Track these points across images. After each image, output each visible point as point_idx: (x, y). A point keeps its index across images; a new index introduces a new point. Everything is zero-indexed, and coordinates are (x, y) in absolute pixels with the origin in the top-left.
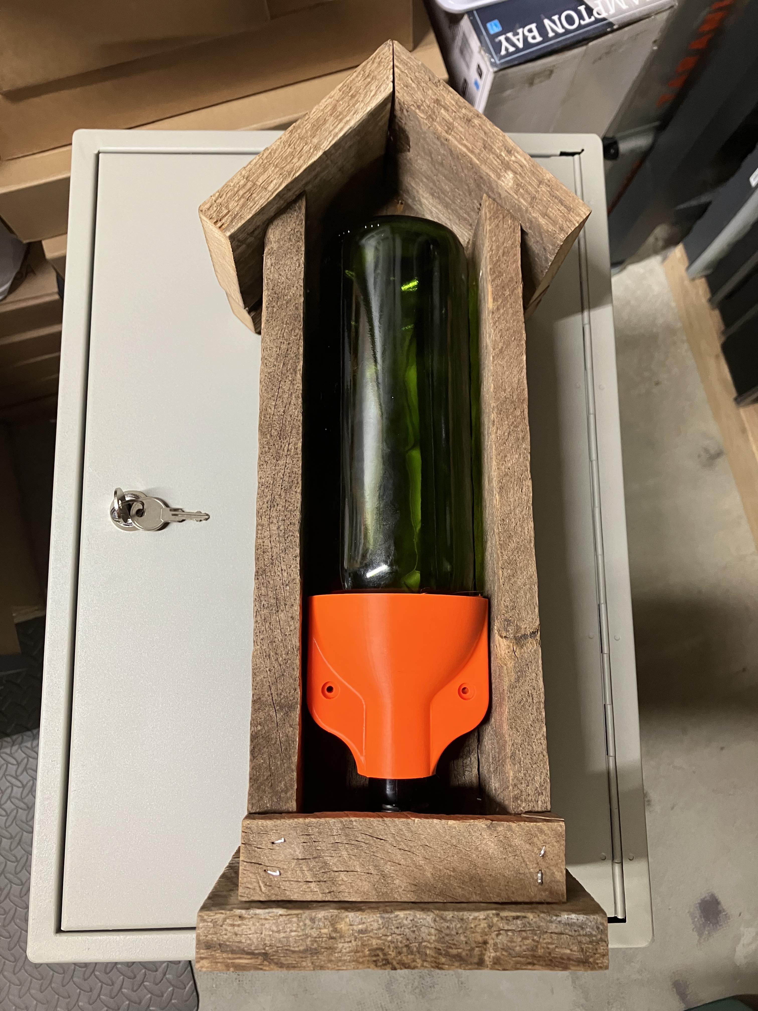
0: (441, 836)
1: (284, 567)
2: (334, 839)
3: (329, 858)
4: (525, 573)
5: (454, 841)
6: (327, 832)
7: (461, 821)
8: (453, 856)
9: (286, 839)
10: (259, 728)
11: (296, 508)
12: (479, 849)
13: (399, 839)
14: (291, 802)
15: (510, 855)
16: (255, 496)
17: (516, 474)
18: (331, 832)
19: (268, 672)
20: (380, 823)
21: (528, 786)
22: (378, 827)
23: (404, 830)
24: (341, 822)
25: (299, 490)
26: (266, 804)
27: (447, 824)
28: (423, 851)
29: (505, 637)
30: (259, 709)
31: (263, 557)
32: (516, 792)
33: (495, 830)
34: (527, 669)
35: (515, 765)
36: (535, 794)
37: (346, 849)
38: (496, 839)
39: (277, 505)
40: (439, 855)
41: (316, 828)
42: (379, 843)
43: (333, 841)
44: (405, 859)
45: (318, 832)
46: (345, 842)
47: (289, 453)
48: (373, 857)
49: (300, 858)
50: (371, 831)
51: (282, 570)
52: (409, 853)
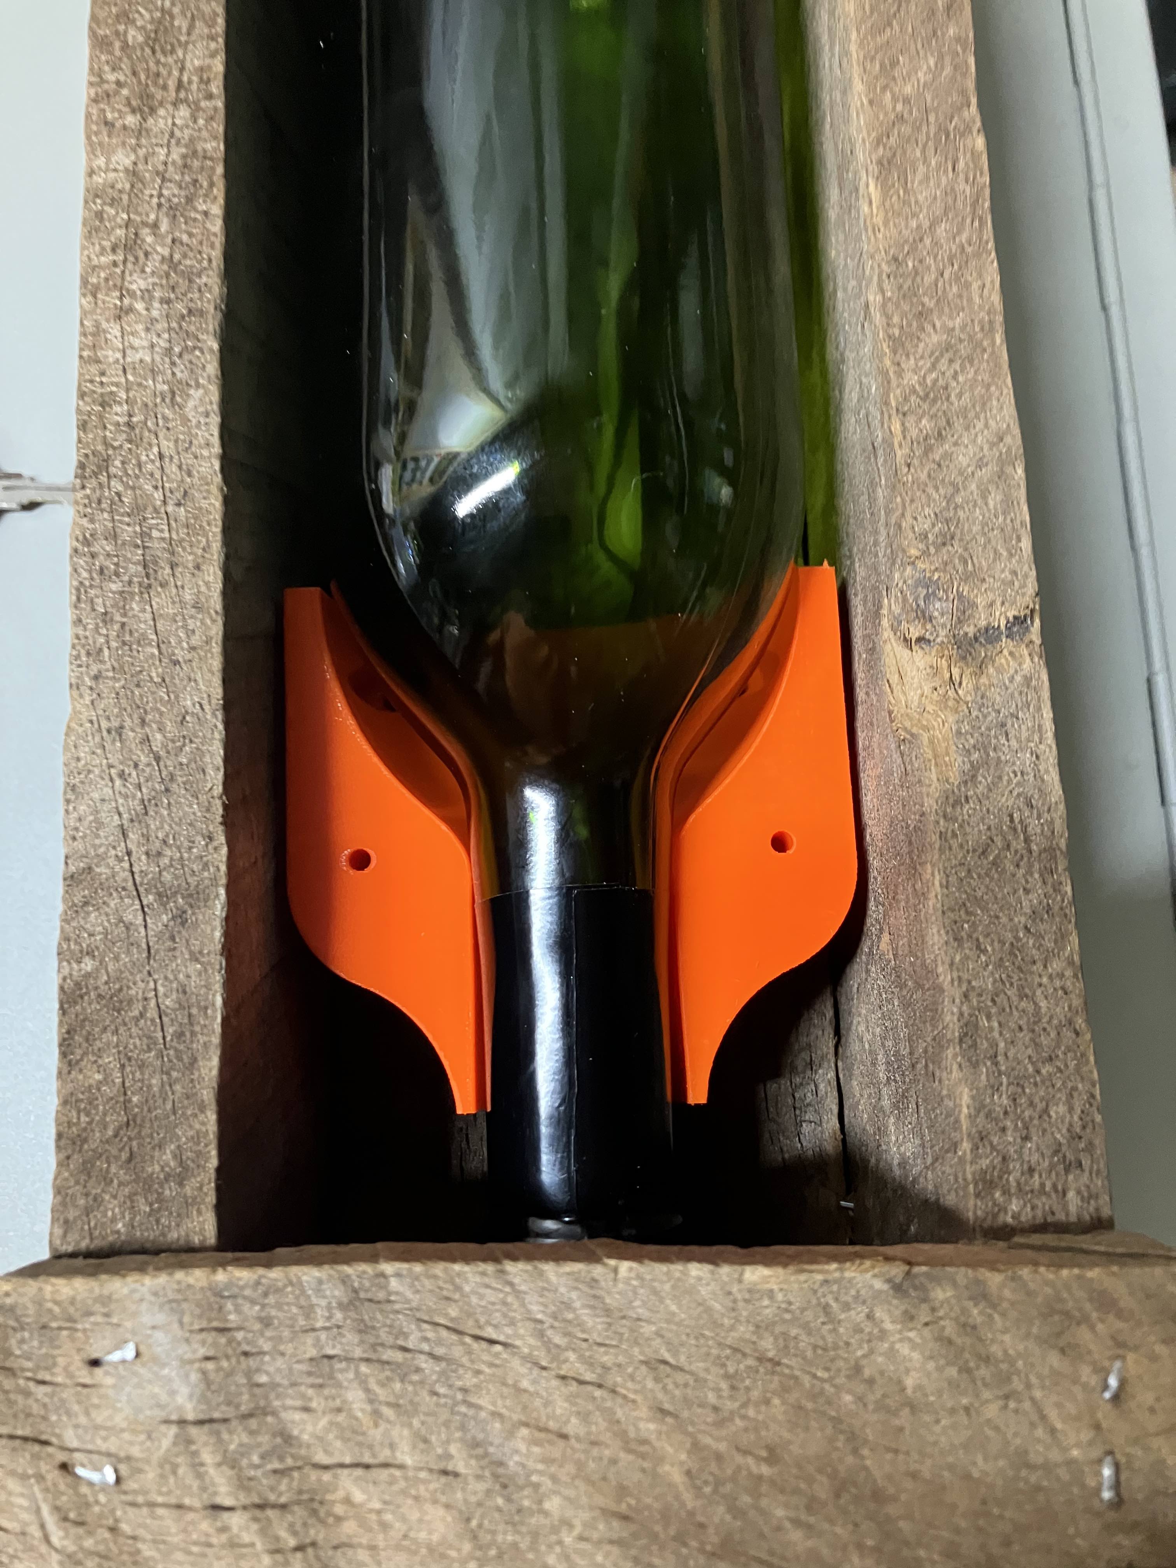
0: (716, 1325)
1: (168, 446)
2: (317, 1343)
3: (297, 1416)
4: (980, 425)
5: (768, 1345)
6: (293, 1318)
7: (791, 1269)
8: (767, 1402)
9: (142, 1348)
10: (88, 965)
11: (205, 263)
12: (867, 1373)
13: (558, 1340)
14: (199, 1212)
15: (986, 1394)
16: (77, 230)
17: (932, 118)
18: (307, 1317)
19: (118, 782)
20: (486, 1280)
21: (1026, 1138)
22: (481, 1297)
23: (577, 1304)
24: (345, 1280)
25: (217, 210)
26: (114, 1220)
27: (740, 1281)
28: (650, 1384)
29: (920, 640)
30: (86, 904)
31: (101, 417)
32: (985, 1163)
33: (925, 1300)
34: (1003, 740)
35: (975, 1065)
36: (1052, 1167)
37: (363, 1382)
38: (926, 1332)
39: (146, 254)
40: (711, 1397)
41: (253, 1302)
42: (486, 1357)
43: (312, 1352)
44: (585, 1417)
45: (260, 1319)
46: (358, 1353)
47: (182, 95)
48: (463, 1409)
49: (190, 1416)
50: (453, 1312)
51: (161, 456)
52: (598, 1393)
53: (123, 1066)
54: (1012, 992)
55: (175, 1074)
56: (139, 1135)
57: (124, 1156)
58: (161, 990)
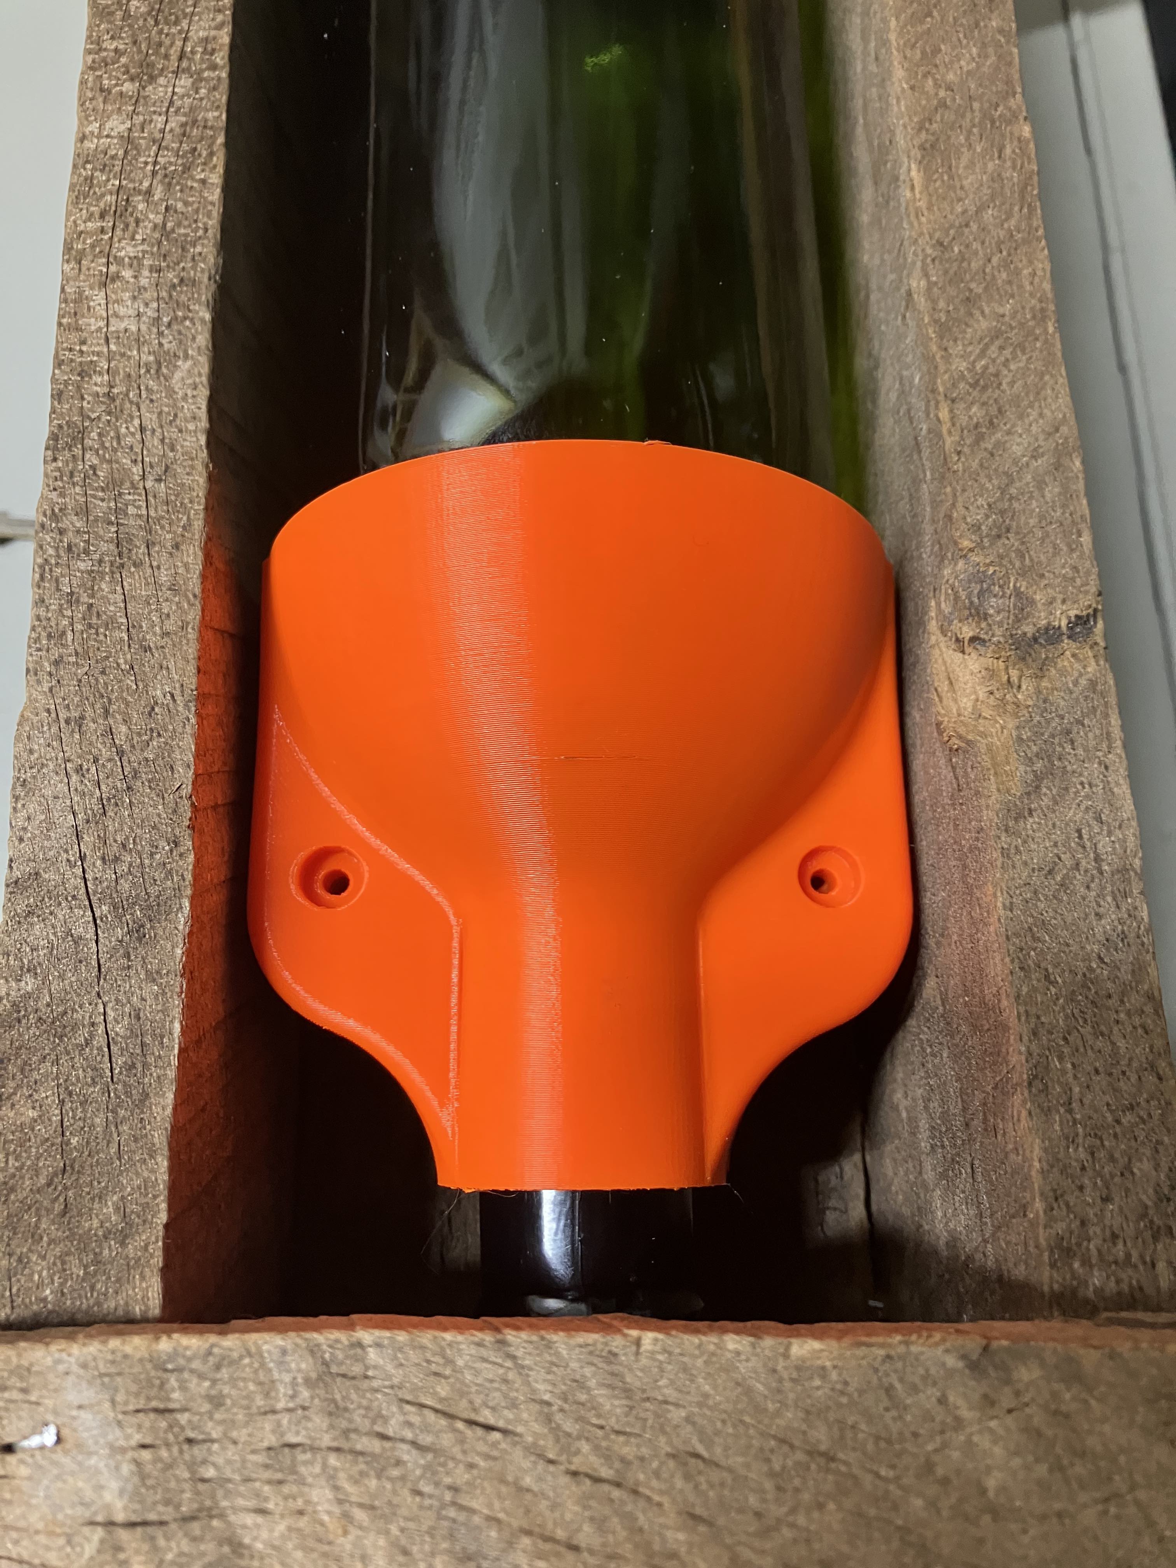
0: (759, 1410)
1: (150, 419)
2: (277, 1429)
3: (249, 1519)
5: (821, 1436)
6: (249, 1397)
7: (847, 1341)
8: (821, 1507)
9: (65, 1432)
11: (200, 233)
12: (940, 1471)
13: (569, 1426)
14: (143, 1278)
18: (267, 1395)
20: (484, 1352)
22: (477, 1373)
23: (592, 1383)
24: (313, 1350)
25: (216, 178)
27: (786, 1356)
28: (679, 1483)
31: (79, 388)
33: (1008, 1382)
37: (331, 1478)
38: (1009, 1420)
39: (137, 221)
40: (753, 1500)
41: (202, 1377)
42: (482, 1447)
43: (271, 1440)
44: (600, 1524)
45: (209, 1398)
46: (327, 1440)
47: (185, 64)
48: (452, 1513)
49: (120, 1517)
50: (443, 1390)
52: (616, 1493)
53: (62, 1102)
54: (1087, 1030)
55: (122, 1113)
56: (77, 1185)
57: (58, 1207)
58: (111, 1014)
